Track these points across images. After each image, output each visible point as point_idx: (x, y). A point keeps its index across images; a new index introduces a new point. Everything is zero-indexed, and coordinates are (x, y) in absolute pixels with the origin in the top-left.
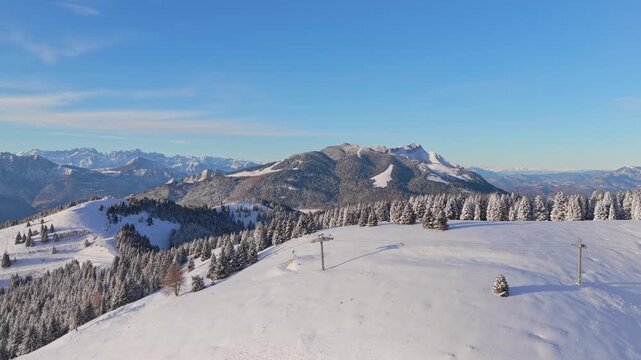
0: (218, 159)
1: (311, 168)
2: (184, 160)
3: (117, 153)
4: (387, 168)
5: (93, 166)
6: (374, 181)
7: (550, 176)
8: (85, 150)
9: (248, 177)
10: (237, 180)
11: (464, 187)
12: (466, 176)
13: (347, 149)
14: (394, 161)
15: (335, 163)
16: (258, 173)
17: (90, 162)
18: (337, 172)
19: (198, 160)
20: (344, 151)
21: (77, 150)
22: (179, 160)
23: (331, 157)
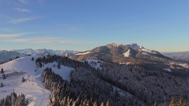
0: (69, 51)
1: (102, 51)
2: (59, 51)
3: (39, 50)
4: (128, 51)
6: (124, 55)
7: (175, 53)
8: (29, 49)
9: (82, 55)
10: (78, 56)
11: (155, 56)
12: (154, 53)
13: (113, 45)
14: (130, 48)
15: (110, 49)
16: (84, 53)
17: (30, 53)
18: (111, 53)
19: (63, 51)
20: (112, 46)
21: (26, 49)
22: (58, 51)
23: (109, 48)
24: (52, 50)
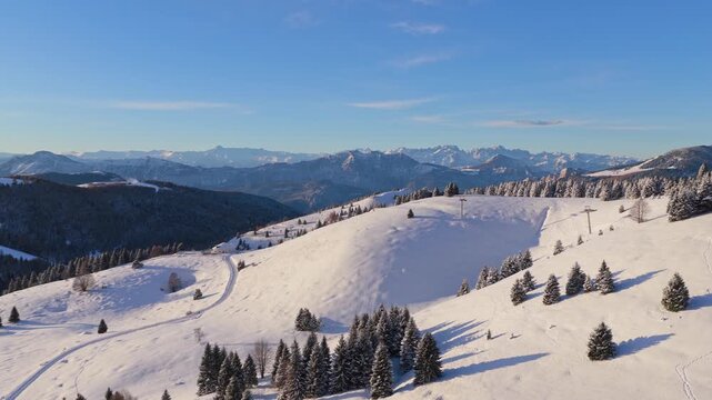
0: (591, 156)
1: (691, 167)
2: (551, 156)
3: (480, 151)
5: (453, 164)
8: (448, 147)
9: (609, 177)
10: (595, 180)
16: (623, 172)
17: (452, 160)
19: (567, 157)
21: (440, 147)
22: (545, 157)
24: (527, 153)
